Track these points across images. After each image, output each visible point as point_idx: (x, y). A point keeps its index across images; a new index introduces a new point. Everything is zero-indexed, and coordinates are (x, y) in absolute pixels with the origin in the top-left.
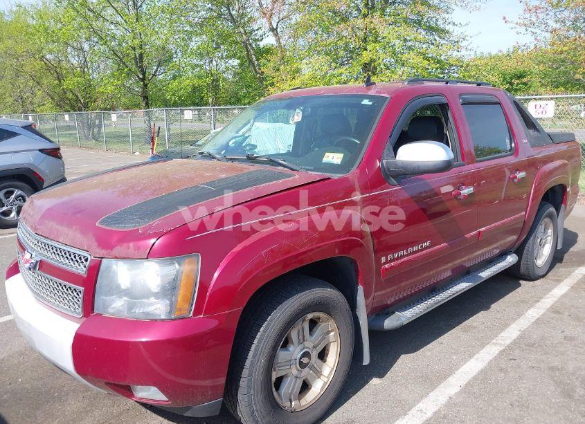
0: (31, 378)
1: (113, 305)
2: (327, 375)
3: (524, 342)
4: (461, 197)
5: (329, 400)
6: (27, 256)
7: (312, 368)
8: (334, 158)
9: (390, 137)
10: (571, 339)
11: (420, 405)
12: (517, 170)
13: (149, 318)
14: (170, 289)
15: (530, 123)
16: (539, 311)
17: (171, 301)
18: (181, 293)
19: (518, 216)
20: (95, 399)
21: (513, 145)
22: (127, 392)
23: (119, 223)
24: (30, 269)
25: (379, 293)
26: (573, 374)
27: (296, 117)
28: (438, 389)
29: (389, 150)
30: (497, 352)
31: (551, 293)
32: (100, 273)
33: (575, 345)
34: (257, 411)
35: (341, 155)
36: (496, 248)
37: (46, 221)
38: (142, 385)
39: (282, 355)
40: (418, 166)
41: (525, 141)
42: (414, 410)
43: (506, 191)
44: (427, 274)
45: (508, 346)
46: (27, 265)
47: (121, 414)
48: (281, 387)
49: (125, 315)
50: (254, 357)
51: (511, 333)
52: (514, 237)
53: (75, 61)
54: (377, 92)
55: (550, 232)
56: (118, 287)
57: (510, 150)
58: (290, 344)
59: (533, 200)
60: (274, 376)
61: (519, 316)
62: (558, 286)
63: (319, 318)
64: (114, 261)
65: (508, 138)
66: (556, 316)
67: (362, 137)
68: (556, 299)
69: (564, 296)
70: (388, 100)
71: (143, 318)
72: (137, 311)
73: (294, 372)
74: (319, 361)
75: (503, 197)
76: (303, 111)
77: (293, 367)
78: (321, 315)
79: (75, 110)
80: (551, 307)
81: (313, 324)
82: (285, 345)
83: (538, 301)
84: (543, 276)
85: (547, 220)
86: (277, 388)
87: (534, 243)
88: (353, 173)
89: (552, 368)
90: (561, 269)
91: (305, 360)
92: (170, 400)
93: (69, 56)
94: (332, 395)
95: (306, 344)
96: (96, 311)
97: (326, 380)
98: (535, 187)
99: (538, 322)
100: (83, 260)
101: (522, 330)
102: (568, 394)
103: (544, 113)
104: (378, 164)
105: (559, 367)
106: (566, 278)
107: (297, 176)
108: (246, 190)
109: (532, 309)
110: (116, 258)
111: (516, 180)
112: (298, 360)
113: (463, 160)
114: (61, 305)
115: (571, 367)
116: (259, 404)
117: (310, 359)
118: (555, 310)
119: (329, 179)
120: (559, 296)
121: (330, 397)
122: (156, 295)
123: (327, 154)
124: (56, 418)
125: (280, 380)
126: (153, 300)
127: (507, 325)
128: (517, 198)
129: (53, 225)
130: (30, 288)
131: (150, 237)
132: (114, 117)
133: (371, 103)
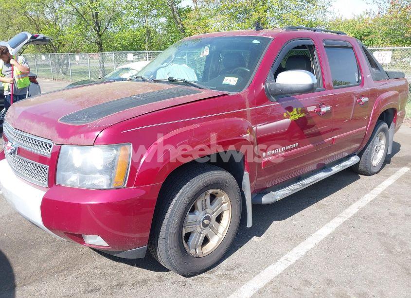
0: (14, 233)
1: (69, 179)
2: (221, 233)
3: (361, 216)
4: (321, 113)
5: (223, 251)
6: (9, 144)
7: (212, 228)
8: (231, 81)
9: (272, 67)
10: (394, 215)
11: (286, 256)
12: (362, 96)
13: (95, 188)
14: (110, 168)
15: (373, 63)
16: (373, 196)
17: (111, 176)
18: (118, 170)
19: (361, 129)
20: (60, 247)
21: (360, 78)
22: (80, 239)
23: (74, 120)
24: (11, 154)
25: (260, 179)
26: (394, 238)
27: (205, 52)
28: (299, 246)
29: (271, 76)
30: (342, 222)
31: (381, 184)
32: (60, 155)
33: (397, 219)
34: (172, 255)
35: (236, 79)
36: (345, 152)
37: (23, 120)
38: (90, 235)
39: (190, 217)
40: (291, 88)
41: (369, 76)
42: (282, 259)
43: (353, 113)
44: (295, 167)
45: (350, 218)
46: (9, 151)
47: (77, 257)
48: (189, 240)
49: (78, 185)
50: (170, 217)
51: (353, 210)
52: (358, 145)
53: (49, 17)
54: (264, 35)
55: (383, 142)
56: (73, 165)
57: (358, 82)
58: (196, 210)
59: (372, 119)
60: (184, 232)
61: (358, 198)
62: (387, 180)
63: (217, 193)
64: (70, 147)
65: (357, 72)
66: (385, 199)
67: (251, 67)
68: (385, 188)
69: (390, 186)
70: (271, 41)
71: (91, 188)
72: (87, 184)
73: (199, 230)
74: (216, 223)
75: (351, 118)
76: (210, 48)
77: (198, 226)
78: (218, 191)
79: (49, 53)
80: (381, 194)
81: (213, 197)
82: (193, 210)
83: (372, 189)
84: (377, 173)
85: (382, 133)
86: (187, 241)
87: (371, 149)
88: (244, 92)
89: (379, 234)
90: (390, 168)
91: (206, 222)
92: (110, 246)
93: (45, 12)
94: (225, 247)
95: (208, 210)
96: (58, 183)
97: (221, 236)
98: (375, 110)
99: (372, 203)
100: (48, 146)
101: (360, 208)
102: (389, 250)
103: (384, 59)
104: (263, 86)
105: (385, 233)
106: (393, 174)
107: (204, 93)
108: (166, 100)
109: (368, 195)
110: (71, 144)
111: (361, 103)
112: (201, 221)
113: (324, 86)
114: (34, 179)
115: (393, 233)
116: (173, 251)
117: (210, 221)
118: (384, 195)
119: (226, 95)
120: (387, 186)
121: (223, 248)
122: (101, 172)
123: (226, 78)
124: (32, 259)
125: (188, 235)
126: (98, 175)
127: (350, 205)
128: (361, 119)
129: (27, 122)
130: (12, 168)
131: (96, 130)
132: (77, 57)
133: (259, 42)
